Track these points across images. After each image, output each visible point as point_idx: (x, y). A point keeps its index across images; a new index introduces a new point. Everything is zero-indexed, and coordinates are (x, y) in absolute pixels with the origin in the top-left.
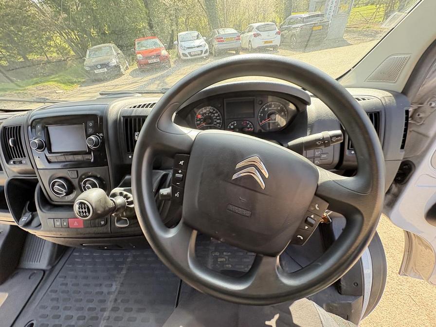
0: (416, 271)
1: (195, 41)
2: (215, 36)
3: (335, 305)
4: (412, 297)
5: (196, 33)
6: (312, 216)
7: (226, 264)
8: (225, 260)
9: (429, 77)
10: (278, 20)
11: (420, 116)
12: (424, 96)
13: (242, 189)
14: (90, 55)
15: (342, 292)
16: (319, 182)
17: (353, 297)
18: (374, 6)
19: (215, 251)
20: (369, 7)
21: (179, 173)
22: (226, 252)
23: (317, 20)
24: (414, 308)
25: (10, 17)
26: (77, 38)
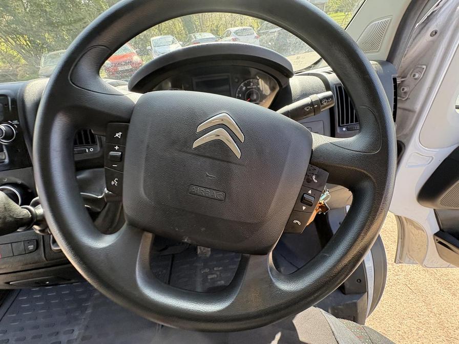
0: (410, 257)
1: (170, 46)
2: (192, 41)
3: (340, 307)
4: (409, 286)
5: (171, 38)
6: (310, 192)
7: (218, 281)
8: (216, 276)
9: (410, 46)
10: (255, 26)
11: (405, 91)
12: (406, 68)
13: (208, 161)
14: (45, 63)
15: (346, 292)
16: (314, 147)
17: (358, 295)
18: (343, 14)
19: (204, 268)
20: (339, 14)
21: (115, 150)
22: (216, 267)
24: (411, 296)
26: (28, 44)
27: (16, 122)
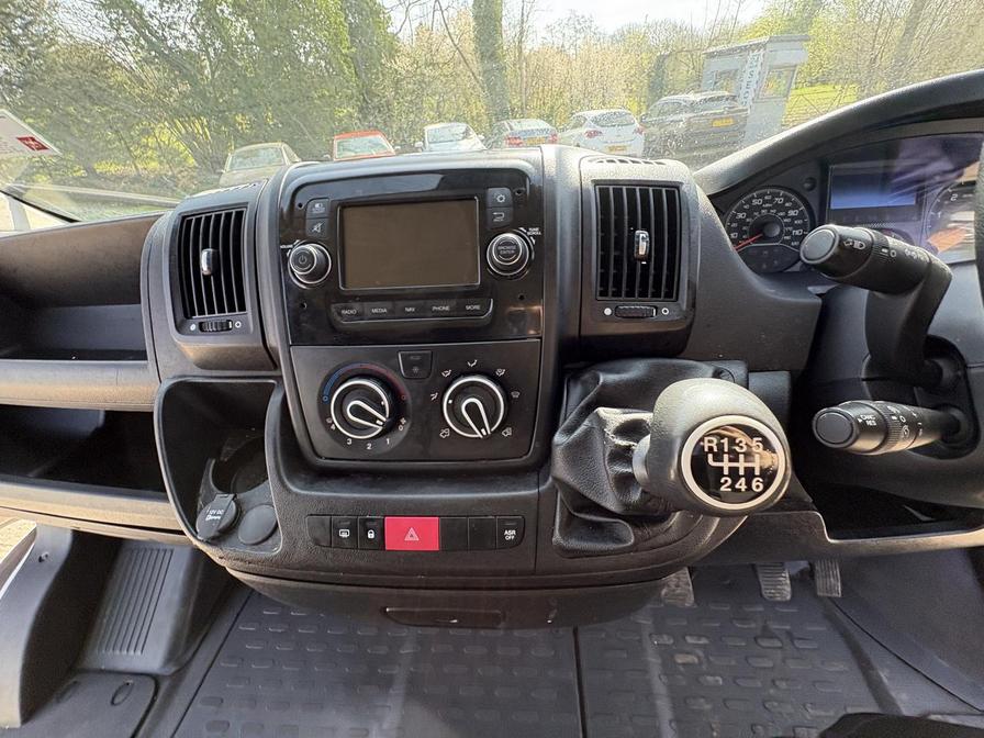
1: (460, 142)
2: (505, 134)
5: (462, 127)
7: (705, 674)
8: (696, 660)
14: (232, 165)
19: (659, 631)
22: (691, 634)
23: (720, 108)
25: (70, 87)
26: (205, 133)
27: (535, 231)
